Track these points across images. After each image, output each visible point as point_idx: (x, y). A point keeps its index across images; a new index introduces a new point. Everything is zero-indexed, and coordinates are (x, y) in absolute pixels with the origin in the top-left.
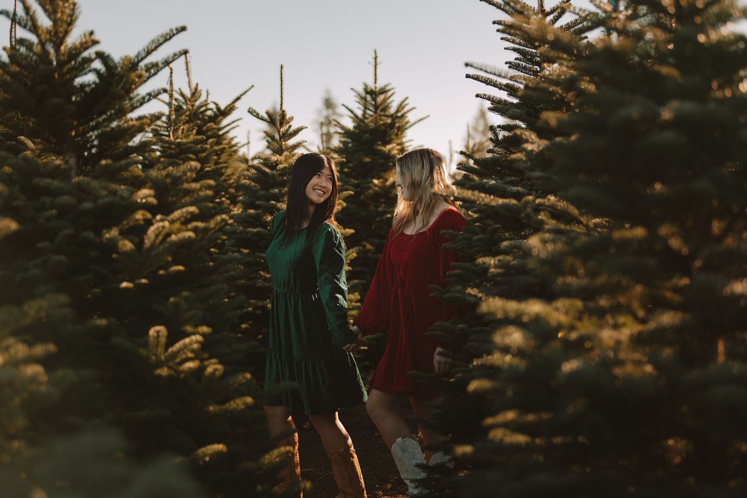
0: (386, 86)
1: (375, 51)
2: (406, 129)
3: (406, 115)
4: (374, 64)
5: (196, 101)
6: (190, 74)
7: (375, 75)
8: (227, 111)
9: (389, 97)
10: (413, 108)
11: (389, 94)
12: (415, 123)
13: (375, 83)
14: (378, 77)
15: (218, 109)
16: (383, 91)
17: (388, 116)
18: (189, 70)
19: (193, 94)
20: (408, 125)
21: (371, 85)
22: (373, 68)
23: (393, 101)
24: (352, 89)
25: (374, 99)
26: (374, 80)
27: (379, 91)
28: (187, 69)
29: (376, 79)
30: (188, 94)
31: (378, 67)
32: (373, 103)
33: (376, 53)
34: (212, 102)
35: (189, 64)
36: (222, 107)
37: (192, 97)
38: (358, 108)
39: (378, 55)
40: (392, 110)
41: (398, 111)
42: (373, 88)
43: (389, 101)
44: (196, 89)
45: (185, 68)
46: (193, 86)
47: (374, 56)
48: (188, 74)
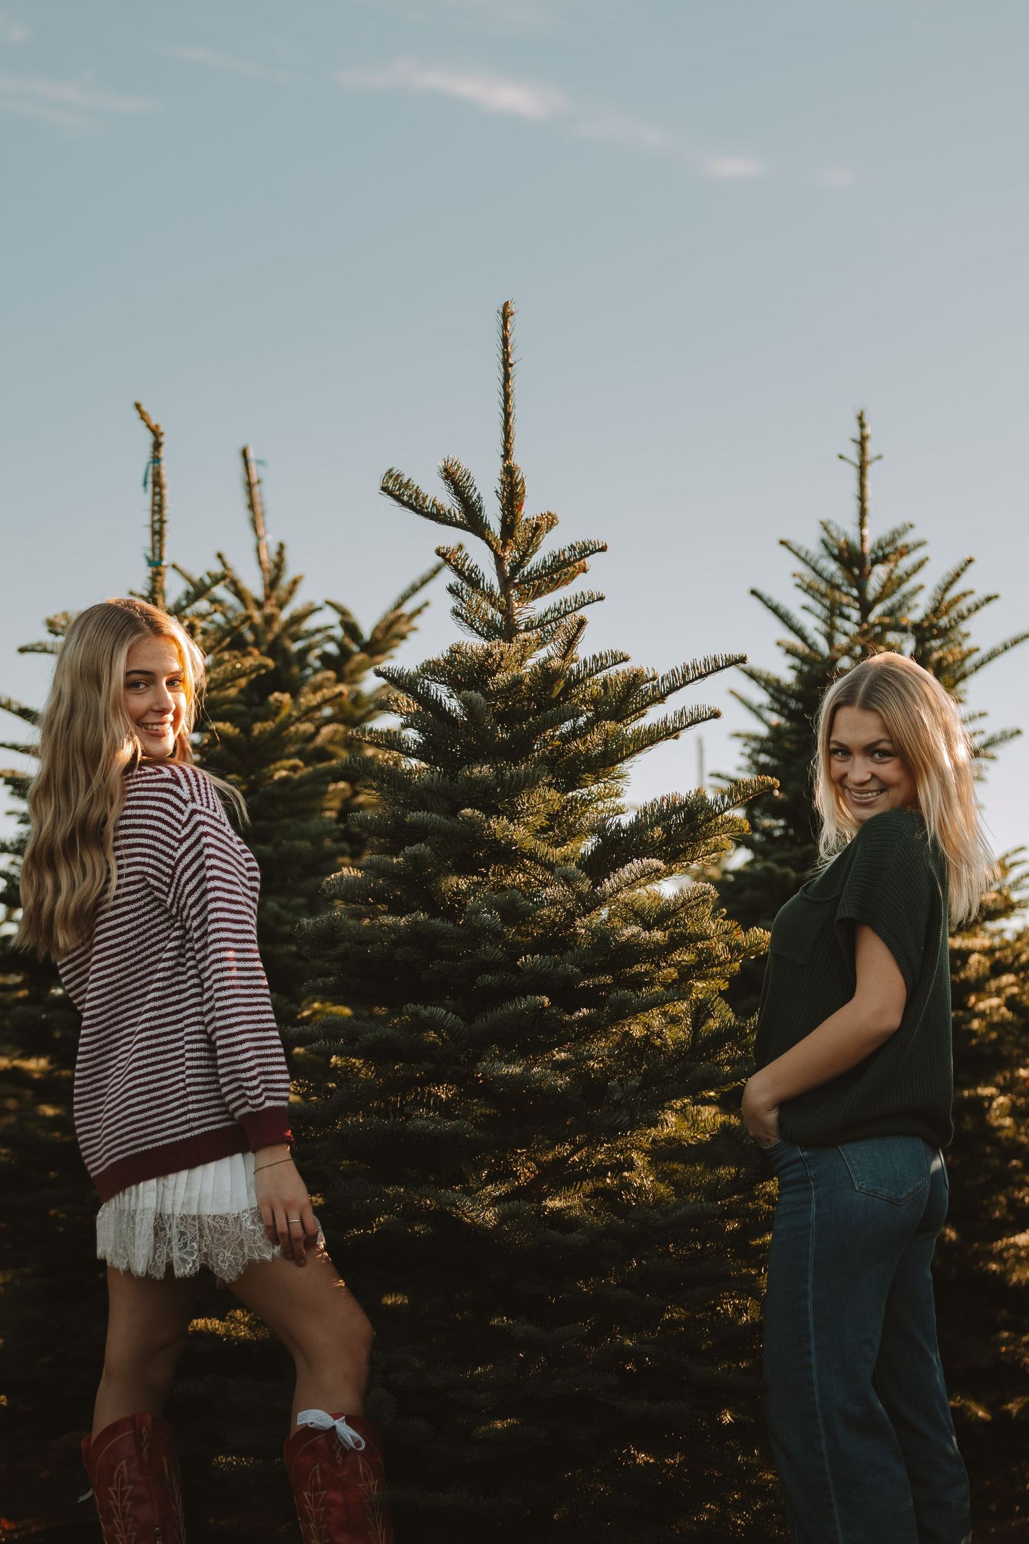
0: (896, 534)
1: (860, 418)
2: (964, 676)
3: (964, 627)
4: (857, 462)
5: (281, 605)
6: (260, 521)
7: (862, 499)
8: (379, 635)
9: (908, 575)
10: (989, 599)
11: (906, 563)
12: (993, 655)
13: (862, 524)
14: (869, 505)
15: (351, 629)
16: (889, 551)
17: (903, 630)
18: (258, 509)
19: (272, 584)
20: (969, 663)
21: (847, 529)
22: (854, 473)
23: (921, 587)
24: (782, 543)
25: (860, 582)
26: (856, 519)
27: (872, 551)
28: (251, 506)
29: (863, 512)
30: (254, 585)
31: (870, 470)
32: (855, 592)
33: (862, 426)
34: (328, 603)
35: (256, 490)
36: (366, 628)
37: (268, 597)
38: (805, 608)
39: (868, 431)
40: (917, 613)
41: (936, 611)
42: (854, 538)
43: (906, 588)
44: (279, 566)
45: (243, 500)
46: (269, 555)
47: (858, 438)
48: (254, 523)
